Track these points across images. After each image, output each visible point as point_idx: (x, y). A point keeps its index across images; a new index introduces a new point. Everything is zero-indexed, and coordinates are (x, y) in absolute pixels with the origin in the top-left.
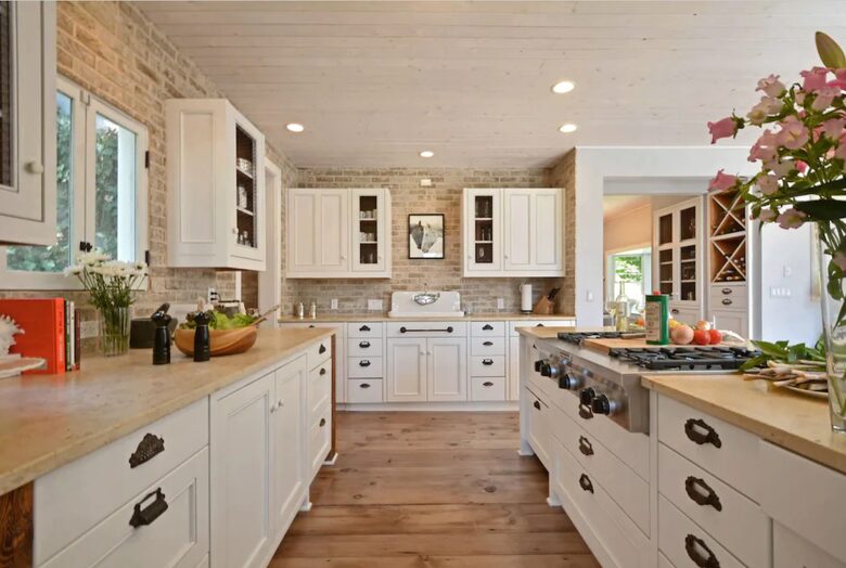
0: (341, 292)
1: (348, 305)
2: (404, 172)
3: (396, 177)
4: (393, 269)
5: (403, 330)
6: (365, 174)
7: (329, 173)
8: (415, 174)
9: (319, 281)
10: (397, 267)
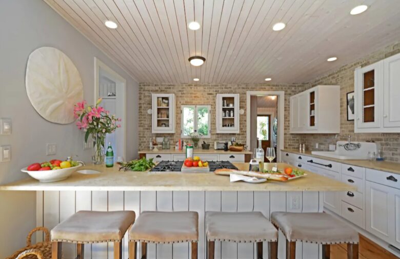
0: (319, 140)
1: (322, 147)
2: (346, 67)
3: (342, 72)
4: (341, 128)
5: (311, 161)
6: (328, 76)
7: (315, 82)
8: (352, 66)
9: (312, 134)
10: (343, 126)
